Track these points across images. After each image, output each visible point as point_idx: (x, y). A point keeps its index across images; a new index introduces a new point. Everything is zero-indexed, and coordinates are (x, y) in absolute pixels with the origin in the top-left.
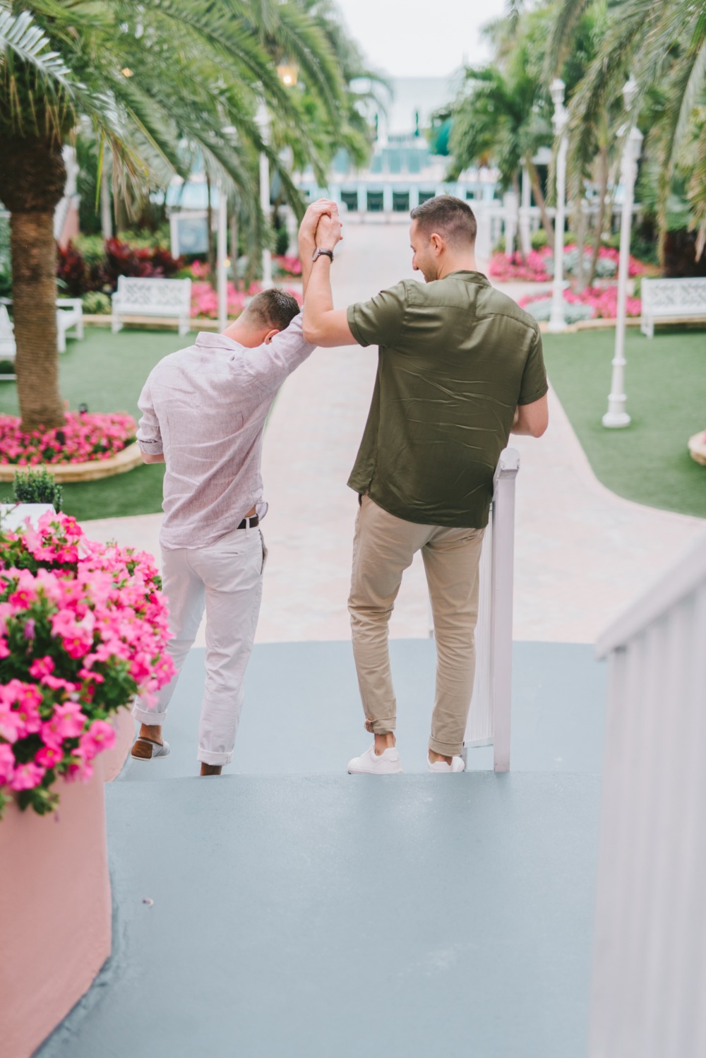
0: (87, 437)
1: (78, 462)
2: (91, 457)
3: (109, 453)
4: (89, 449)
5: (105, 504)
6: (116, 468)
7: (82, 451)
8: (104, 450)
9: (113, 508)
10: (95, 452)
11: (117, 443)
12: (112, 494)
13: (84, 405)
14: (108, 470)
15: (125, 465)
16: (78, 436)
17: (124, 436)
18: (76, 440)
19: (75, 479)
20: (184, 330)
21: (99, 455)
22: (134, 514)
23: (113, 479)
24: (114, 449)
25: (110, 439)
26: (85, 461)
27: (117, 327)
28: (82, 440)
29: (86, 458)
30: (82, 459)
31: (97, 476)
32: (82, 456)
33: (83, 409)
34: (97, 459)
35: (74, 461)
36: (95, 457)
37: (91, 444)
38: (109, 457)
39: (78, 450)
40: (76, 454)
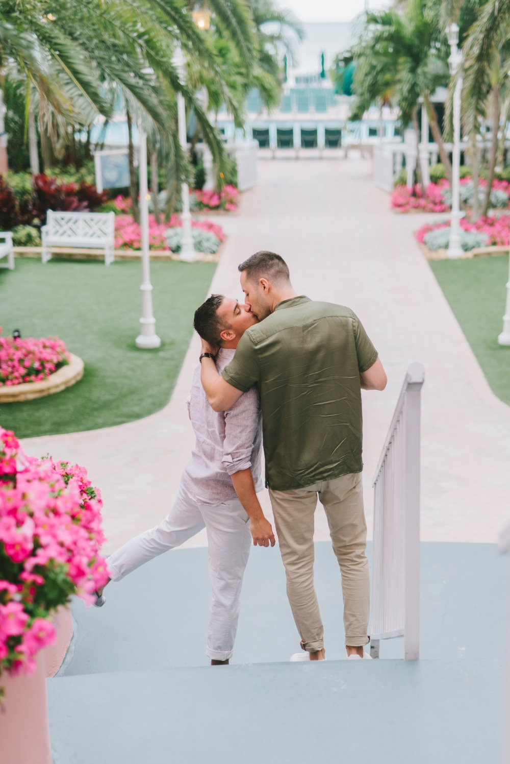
0: (21, 361)
1: (13, 384)
2: (25, 379)
3: (41, 375)
4: (23, 371)
5: (39, 423)
6: (49, 389)
7: (16, 374)
8: (37, 372)
9: (47, 427)
10: (28, 374)
11: (49, 366)
12: (45, 413)
13: (17, 331)
14: (42, 391)
15: (57, 386)
16: (12, 360)
17: (55, 359)
18: (10, 363)
19: (11, 400)
20: (109, 260)
21: (33, 378)
22: (67, 432)
23: (46, 399)
24: (47, 371)
25: (42, 362)
26: (19, 383)
27: (46, 258)
28: (16, 363)
29: (21, 380)
30: (16, 381)
31: (31, 397)
32: (17, 378)
33: (16, 334)
34: (31, 382)
35: (9, 383)
36: (28, 379)
37: (25, 367)
38: (42, 379)
39: (12, 373)
40: (10, 377)
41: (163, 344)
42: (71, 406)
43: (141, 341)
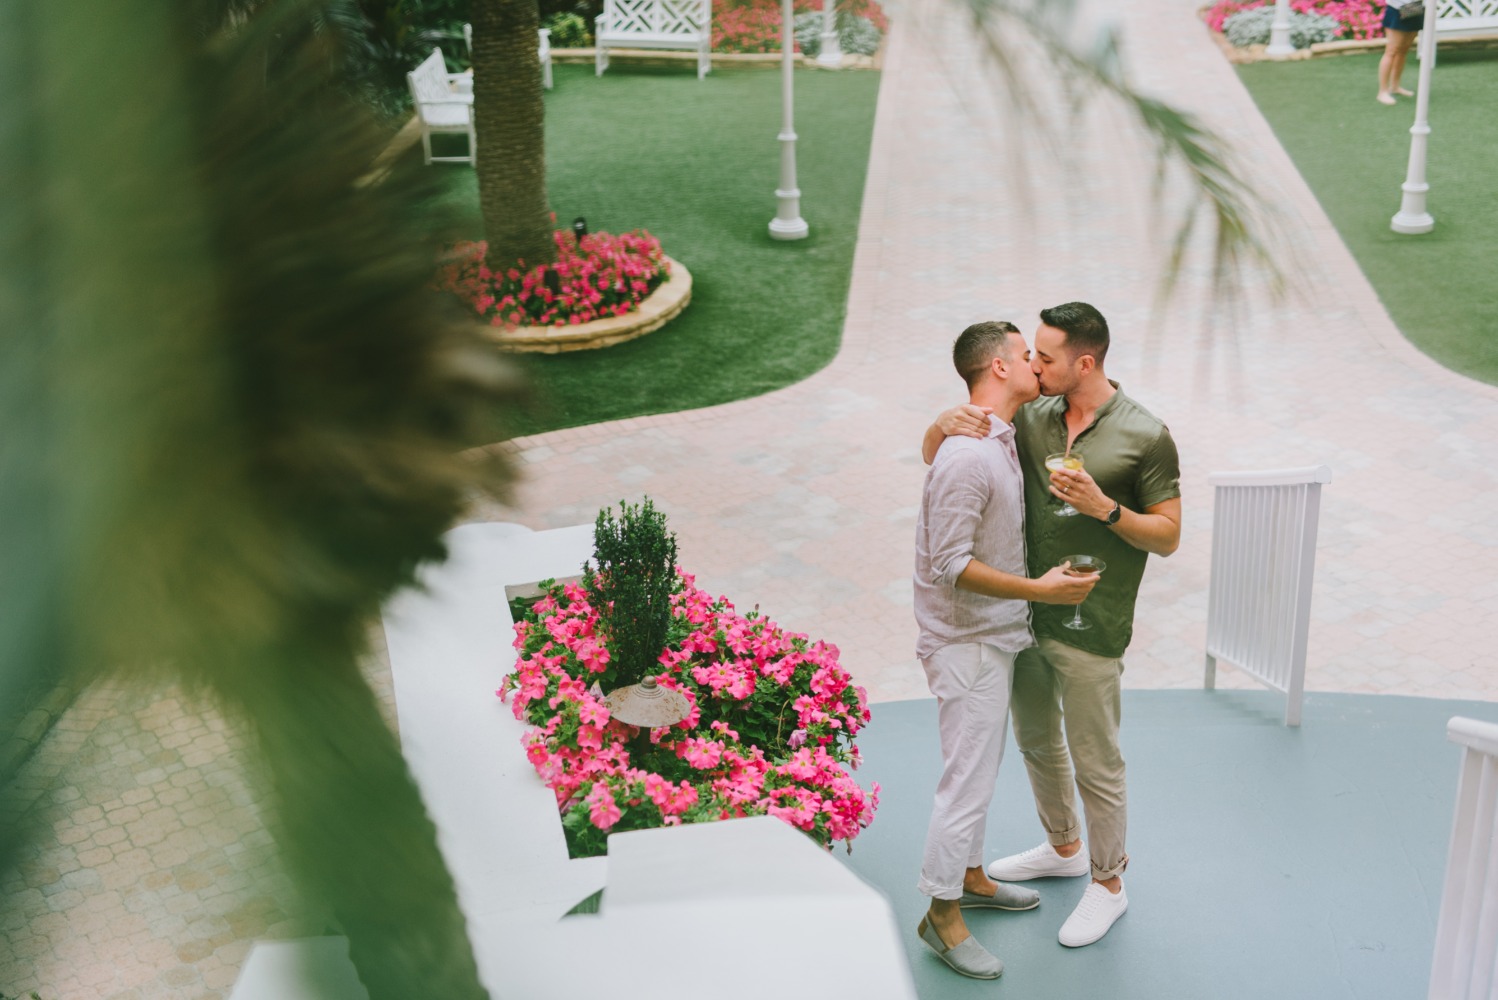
0: (592, 278)
1: (582, 321)
2: (600, 312)
3: (627, 304)
4: (597, 297)
5: (628, 392)
6: (640, 327)
7: (586, 303)
8: (620, 297)
9: (642, 398)
10: (605, 303)
11: (638, 285)
12: (636, 373)
13: (581, 220)
14: (628, 331)
15: (653, 322)
16: (579, 278)
17: (648, 274)
18: (574, 282)
19: (579, 348)
20: (704, 69)
21: (613, 308)
22: (676, 409)
23: (637, 345)
24: (635, 295)
25: (627, 278)
26: (592, 319)
27: (601, 66)
28: (585, 283)
29: (594, 313)
30: (586, 315)
31: (611, 341)
32: (586, 309)
33: (580, 225)
34: (611, 315)
35: (575, 318)
36: (607, 310)
37: (599, 290)
38: (629, 310)
39: (579, 300)
40: (576, 309)
41: (812, 231)
42: (679, 357)
43: (777, 226)
